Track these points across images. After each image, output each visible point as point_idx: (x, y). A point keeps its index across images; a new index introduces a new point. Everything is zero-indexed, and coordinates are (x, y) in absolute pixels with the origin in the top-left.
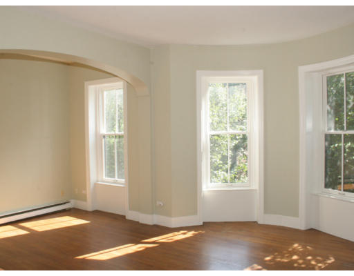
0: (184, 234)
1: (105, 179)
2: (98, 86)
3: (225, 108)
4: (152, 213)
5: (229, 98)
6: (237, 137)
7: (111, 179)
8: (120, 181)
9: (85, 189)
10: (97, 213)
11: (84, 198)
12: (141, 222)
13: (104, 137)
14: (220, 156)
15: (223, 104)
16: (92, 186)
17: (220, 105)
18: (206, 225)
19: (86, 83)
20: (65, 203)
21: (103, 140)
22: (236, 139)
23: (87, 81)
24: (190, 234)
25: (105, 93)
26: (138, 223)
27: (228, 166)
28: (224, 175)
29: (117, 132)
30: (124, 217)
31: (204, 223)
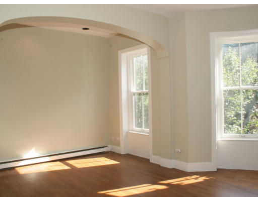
0: (196, 179)
1: (135, 129)
2: (129, 53)
3: (238, 73)
4: (171, 158)
5: (242, 65)
6: (250, 97)
7: (139, 129)
8: (146, 130)
9: (119, 136)
10: (128, 156)
11: (118, 144)
12: (162, 165)
13: (134, 94)
14: (234, 113)
15: (237, 71)
16: (124, 133)
17: (234, 71)
18: (220, 171)
19: (119, 52)
20: (103, 147)
21: (134, 97)
22: (249, 99)
23: (119, 50)
24: (201, 179)
25: (135, 59)
26: (159, 166)
27: (241, 122)
28: (238, 129)
29: (144, 90)
30: (148, 160)
31: (218, 169)
